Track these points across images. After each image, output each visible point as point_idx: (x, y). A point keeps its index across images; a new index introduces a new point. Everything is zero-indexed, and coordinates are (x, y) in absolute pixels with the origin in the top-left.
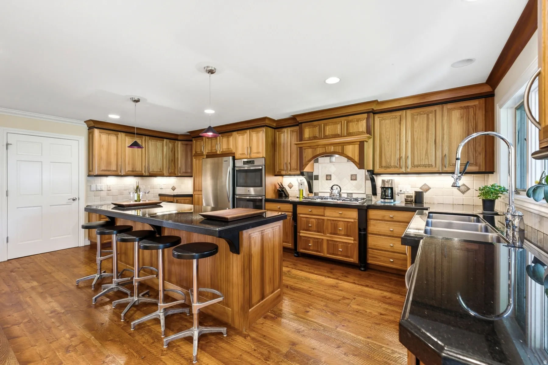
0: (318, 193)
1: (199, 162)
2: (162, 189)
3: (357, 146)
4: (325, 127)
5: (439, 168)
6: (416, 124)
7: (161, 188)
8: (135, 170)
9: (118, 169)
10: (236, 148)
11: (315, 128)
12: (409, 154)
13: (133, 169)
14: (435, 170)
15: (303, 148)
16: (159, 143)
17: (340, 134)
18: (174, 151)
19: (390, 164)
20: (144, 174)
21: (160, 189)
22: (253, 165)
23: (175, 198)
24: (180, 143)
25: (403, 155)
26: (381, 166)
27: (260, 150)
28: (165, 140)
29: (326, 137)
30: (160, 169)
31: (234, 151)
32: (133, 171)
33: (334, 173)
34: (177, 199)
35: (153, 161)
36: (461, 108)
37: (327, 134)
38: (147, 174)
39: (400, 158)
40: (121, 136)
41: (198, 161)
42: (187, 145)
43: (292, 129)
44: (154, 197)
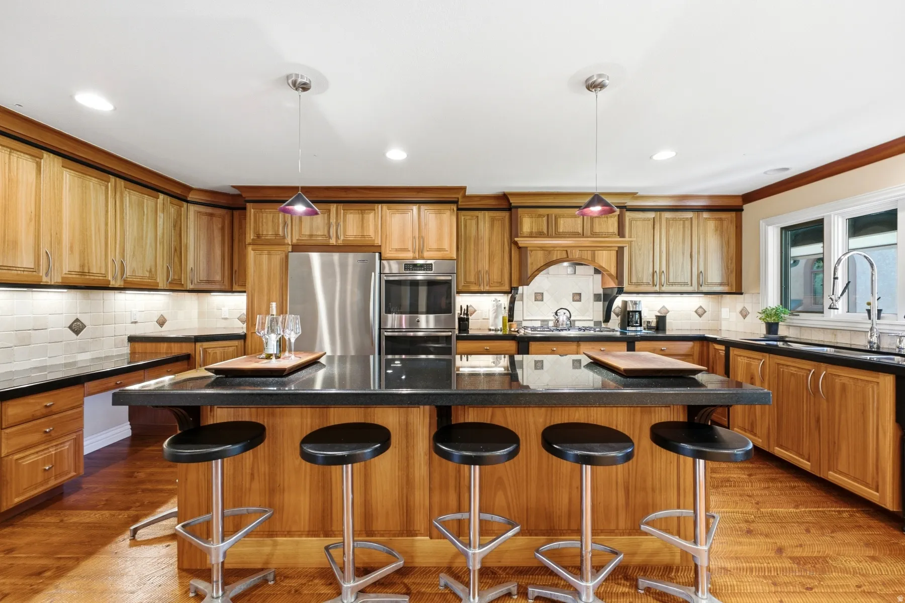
0: (521, 321)
1: (269, 260)
2: (136, 322)
3: (614, 253)
4: (559, 219)
5: (694, 288)
6: (671, 232)
7: (133, 321)
8: (89, 270)
9: (39, 265)
10: (384, 235)
11: (540, 219)
12: (664, 269)
13: (82, 266)
14: (690, 289)
15: (529, 249)
16: (148, 201)
17: (581, 233)
18: (178, 227)
19: (643, 280)
20: (113, 284)
21: (132, 323)
22: (429, 272)
23: (198, 345)
24: (192, 208)
25: (657, 269)
26: (630, 283)
27: (446, 245)
28: (161, 196)
29: (559, 235)
30: (150, 271)
31: (378, 242)
32: (82, 273)
33: (547, 291)
34: (204, 347)
35: (135, 247)
36: (716, 219)
37: (561, 231)
38: (119, 283)
39: (654, 273)
40: (50, 163)
41: (265, 258)
42: (211, 215)
43: (492, 213)
44: (116, 346)
